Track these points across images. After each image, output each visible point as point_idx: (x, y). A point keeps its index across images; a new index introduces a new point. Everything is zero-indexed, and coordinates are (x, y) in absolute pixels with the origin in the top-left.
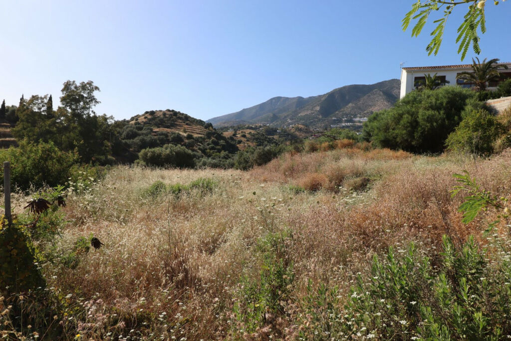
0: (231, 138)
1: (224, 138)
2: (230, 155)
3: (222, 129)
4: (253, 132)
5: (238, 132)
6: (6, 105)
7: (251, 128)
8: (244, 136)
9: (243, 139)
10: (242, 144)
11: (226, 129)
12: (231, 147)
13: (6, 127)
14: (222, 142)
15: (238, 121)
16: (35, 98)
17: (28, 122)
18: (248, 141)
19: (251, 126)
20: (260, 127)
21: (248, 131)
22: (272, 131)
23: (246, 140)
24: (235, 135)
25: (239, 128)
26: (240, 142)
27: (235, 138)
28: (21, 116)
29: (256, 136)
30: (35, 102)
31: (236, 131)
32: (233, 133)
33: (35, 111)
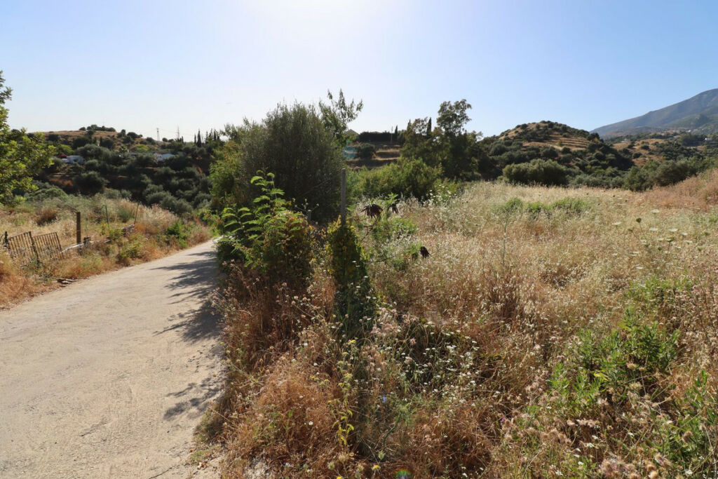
0: (626, 151)
1: (614, 152)
2: (620, 172)
3: (613, 140)
4: (661, 141)
5: (637, 142)
6: (398, 130)
7: (660, 137)
8: (646, 148)
9: (644, 152)
10: (640, 159)
11: (619, 139)
12: (623, 162)
13: (397, 148)
14: (610, 156)
15: (638, 130)
16: (417, 121)
17: (411, 143)
18: (650, 154)
19: (659, 133)
20: (675, 134)
21: (654, 140)
22: (698, 140)
23: (647, 152)
24: (630, 147)
25: (639, 138)
26: (638, 156)
27: (630, 150)
28: (407, 138)
29: (666, 148)
30: (418, 124)
31: (633, 142)
32: (629, 144)
33: (417, 132)
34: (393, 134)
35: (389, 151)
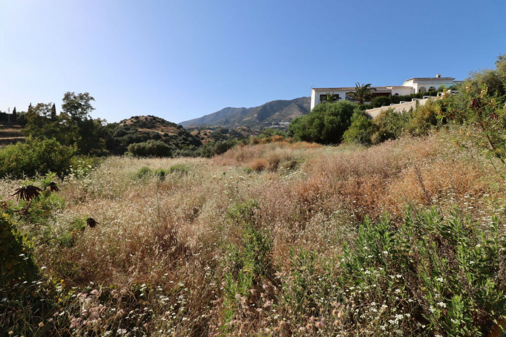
0: (197, 136)
1: (191, 136)
2: (196, 148)
3: (190, 130)
4: (212, 131)
5: (201, 132)
6: (17, 111)
7: (211, 129)
8: (206, 134)
9: (205, 137)
10: (204, 140)
11: (193, 129)
12: (196, 142)
13: (18, 128)
14: (190, 139)
15: (201, 124)
16: (40, 105)
17: (35, 124)
18: (208, 138)
19: (210, 127)
20: (217, 128)
21: (209, 131)
22: (225, 131)
24: (199, 134)
25: (202, 129)
26: (203, 139)
27: (199, 136)
28: (30, 119)
29: (214, 135)
30: (41, 108)
31: (199, 131)
33: (42, 115)
34: (11, 115)
35: (6, 130)
